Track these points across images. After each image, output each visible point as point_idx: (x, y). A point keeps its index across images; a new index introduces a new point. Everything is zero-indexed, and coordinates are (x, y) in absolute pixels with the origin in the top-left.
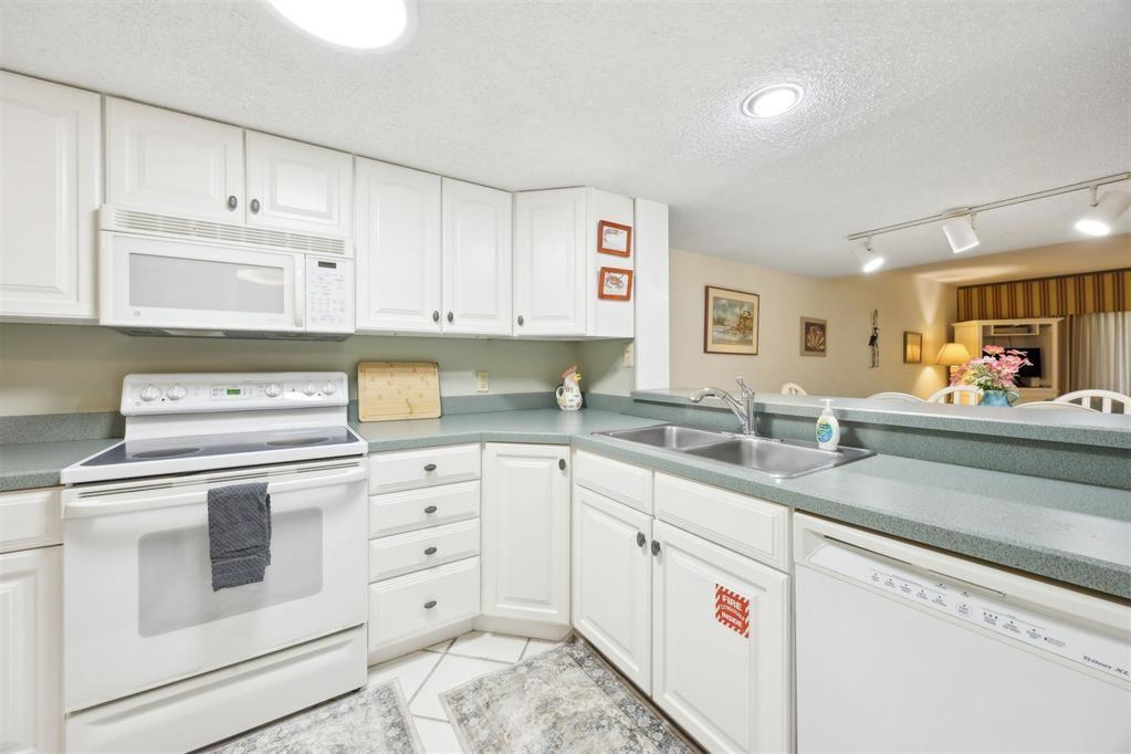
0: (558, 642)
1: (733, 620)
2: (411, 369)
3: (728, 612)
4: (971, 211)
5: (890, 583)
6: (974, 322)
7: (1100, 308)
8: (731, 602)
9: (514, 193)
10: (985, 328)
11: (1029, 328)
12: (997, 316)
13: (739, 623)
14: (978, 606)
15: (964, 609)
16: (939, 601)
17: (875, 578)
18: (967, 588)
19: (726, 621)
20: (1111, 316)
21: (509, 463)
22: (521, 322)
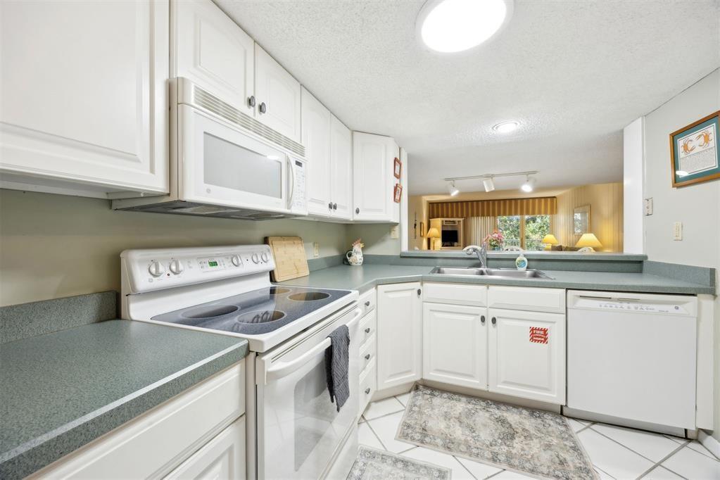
0: (410, 392)
1: (540, 339)
2: (291, 242)
3: (536, 337)
4: (492, 176)
5: (606, 306)
6: (439, 219)
7: (473, 216)
8: (538, 332)
9: (353, 131)
10: (443, 221)
11: (454, 222)
12: (447, 217)
13: (543, 339)
14: (632, 306)
15: (629, 308)
16: (621, 307)
17: (601, 306)
18: (629, 301)
19: (535, 341)
20: (480, 218)
21: (391, 295)
22: (358, 211)
